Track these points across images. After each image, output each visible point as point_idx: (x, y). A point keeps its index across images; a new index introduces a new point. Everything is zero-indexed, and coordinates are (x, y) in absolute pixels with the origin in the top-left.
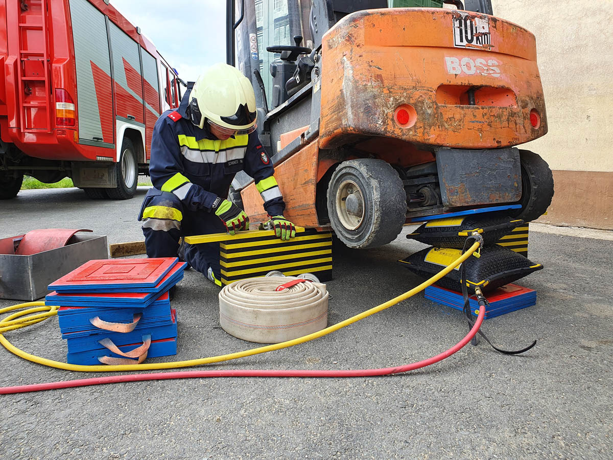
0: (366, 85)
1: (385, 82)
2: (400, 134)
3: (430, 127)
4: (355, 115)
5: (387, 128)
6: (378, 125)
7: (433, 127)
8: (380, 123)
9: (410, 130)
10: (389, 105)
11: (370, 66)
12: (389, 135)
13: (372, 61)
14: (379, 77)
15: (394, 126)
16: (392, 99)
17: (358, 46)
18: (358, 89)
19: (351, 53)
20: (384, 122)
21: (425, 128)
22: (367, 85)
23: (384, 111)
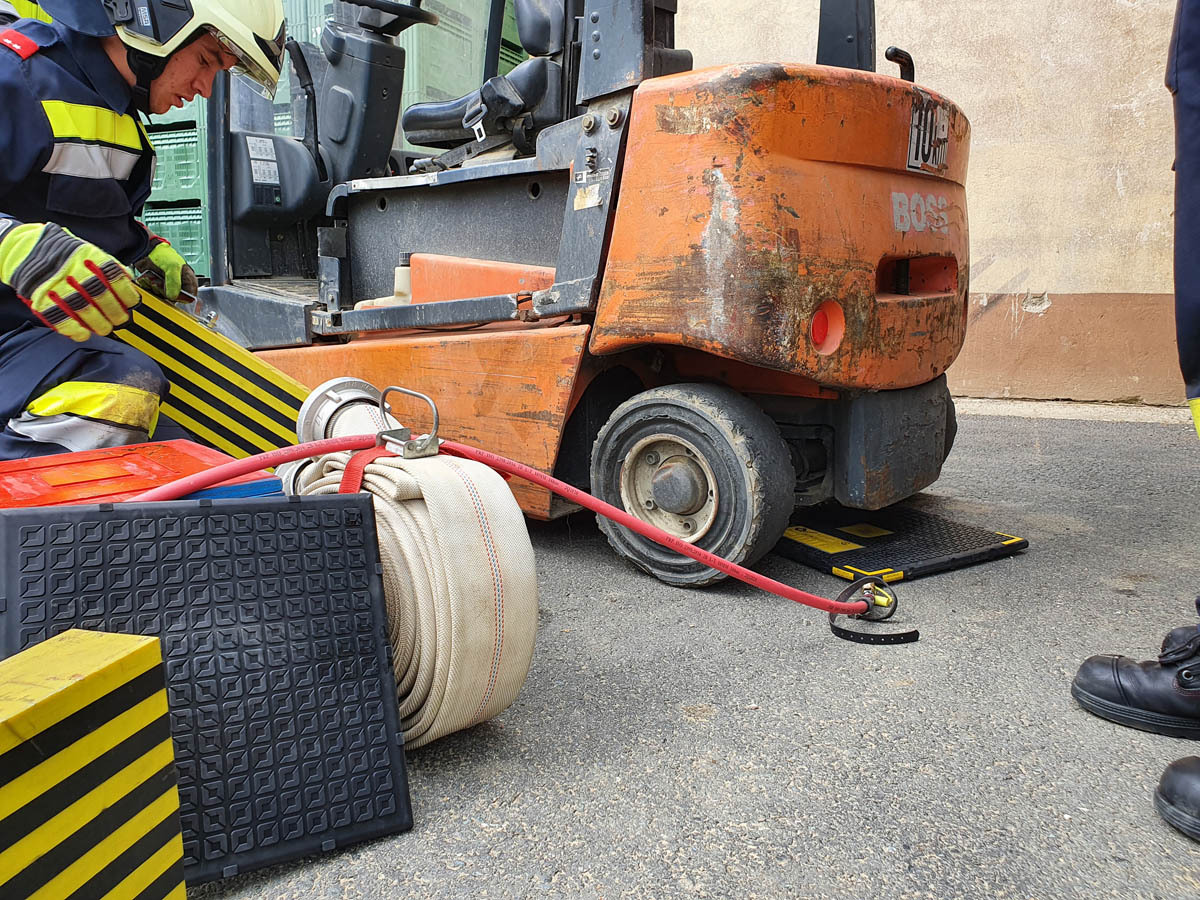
0: (767, 252)
1: (803, 247)
2: (816, 368)
3: (861, 350)
4: (733, 319)
5: (795, 354)
6: (781, 348)
7: (865, 350)
8: (785, 343)
9: (830, 358)
10: (804, 303)
11: (779, 207)
12: (797, 370)
13: (782, 195)
14: (792, 236)
15: (808, 354)
16: (810, 288)
17: (755, 152)
18: (749, 259)
19: (736, 166)
20: (792, 342)
21: (853, 355)
22: (769, 252)
23: (795, 317)
